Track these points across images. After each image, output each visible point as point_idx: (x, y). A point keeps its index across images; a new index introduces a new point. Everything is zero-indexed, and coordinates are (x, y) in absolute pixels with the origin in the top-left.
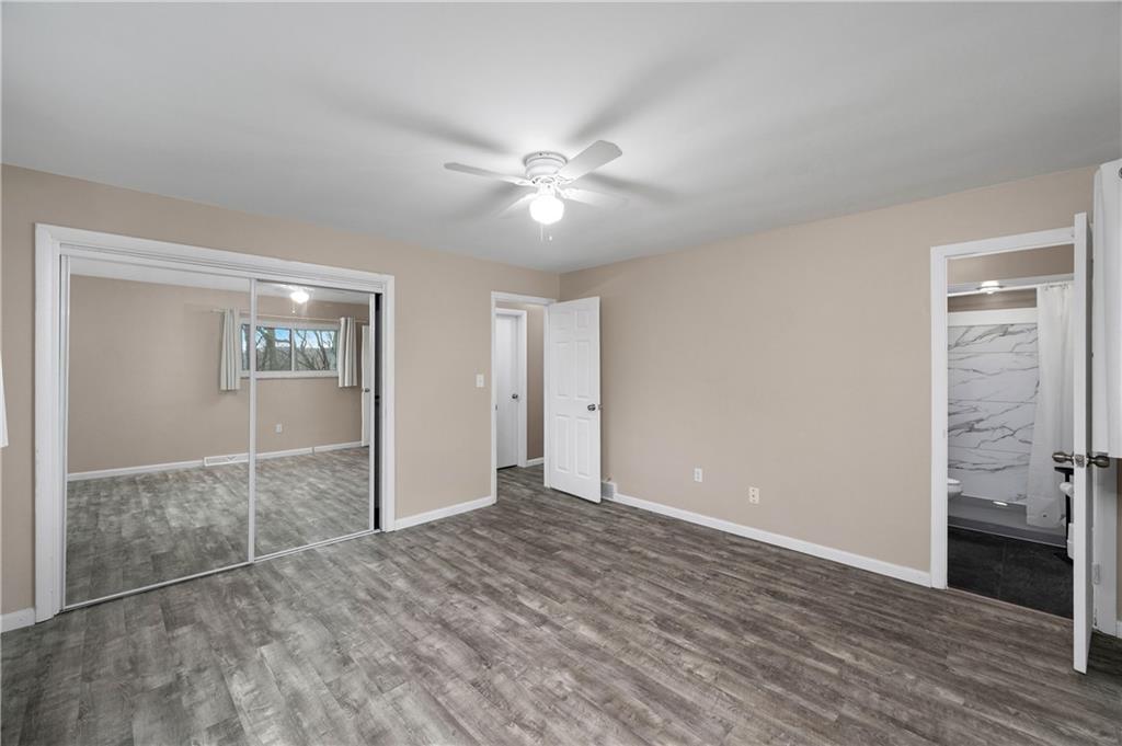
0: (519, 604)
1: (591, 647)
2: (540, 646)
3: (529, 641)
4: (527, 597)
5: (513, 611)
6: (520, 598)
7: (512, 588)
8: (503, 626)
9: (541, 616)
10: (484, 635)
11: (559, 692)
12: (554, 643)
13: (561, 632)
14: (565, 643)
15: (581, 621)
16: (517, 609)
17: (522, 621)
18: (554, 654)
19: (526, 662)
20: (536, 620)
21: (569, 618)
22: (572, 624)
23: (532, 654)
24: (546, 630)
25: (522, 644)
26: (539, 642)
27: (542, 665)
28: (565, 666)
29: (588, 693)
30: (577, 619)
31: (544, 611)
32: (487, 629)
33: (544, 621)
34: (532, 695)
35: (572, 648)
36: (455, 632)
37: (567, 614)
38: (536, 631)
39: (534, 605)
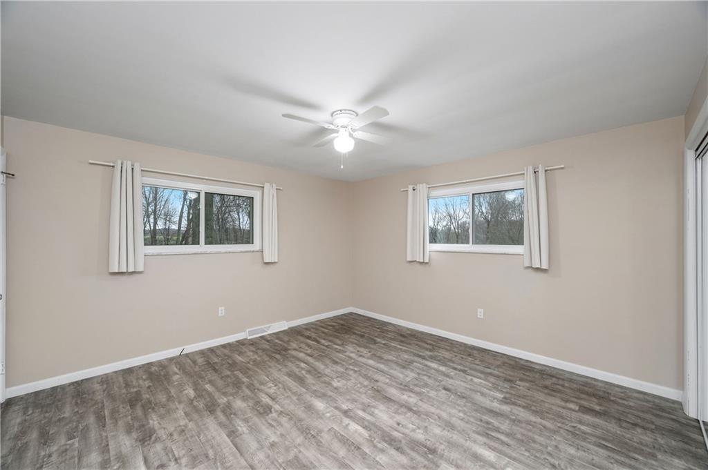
0: (365, 427)
1: (319, 397)
2: (348, 398)
3: (355, 401)
4: (360, 434)
5: (368, 421)
6: (365, 433)
7: (375, 446)
8: (373, 409)
9: (348, 416)
10: (383, 404)
11: (339, 379)
12: (340, 399)
13: (335, 405)
14: (334, 399)
15: (321, 413)
16: (366, 423)
17: (361, 413)
18: (341, 394)
19: (355, 390)
20: (352, 414)
21: (328, 415)
22: (328, 410)
23: (352, 393)
24: (345, 407)
25: (358, 398)
26: (349, 400)
27: (347, 388)
28: (336, 388)
29: (327, 379)
30: (323, 414)
31: (346, 421)
32: (382, 407)
33: (346, 413)
34: (351, 378)
35: (330, 397)
36: (402, 406)
37: (330, 417)
38: (351, 406)
39: (354, 427)
